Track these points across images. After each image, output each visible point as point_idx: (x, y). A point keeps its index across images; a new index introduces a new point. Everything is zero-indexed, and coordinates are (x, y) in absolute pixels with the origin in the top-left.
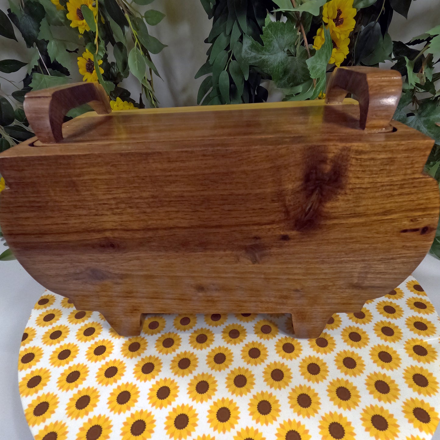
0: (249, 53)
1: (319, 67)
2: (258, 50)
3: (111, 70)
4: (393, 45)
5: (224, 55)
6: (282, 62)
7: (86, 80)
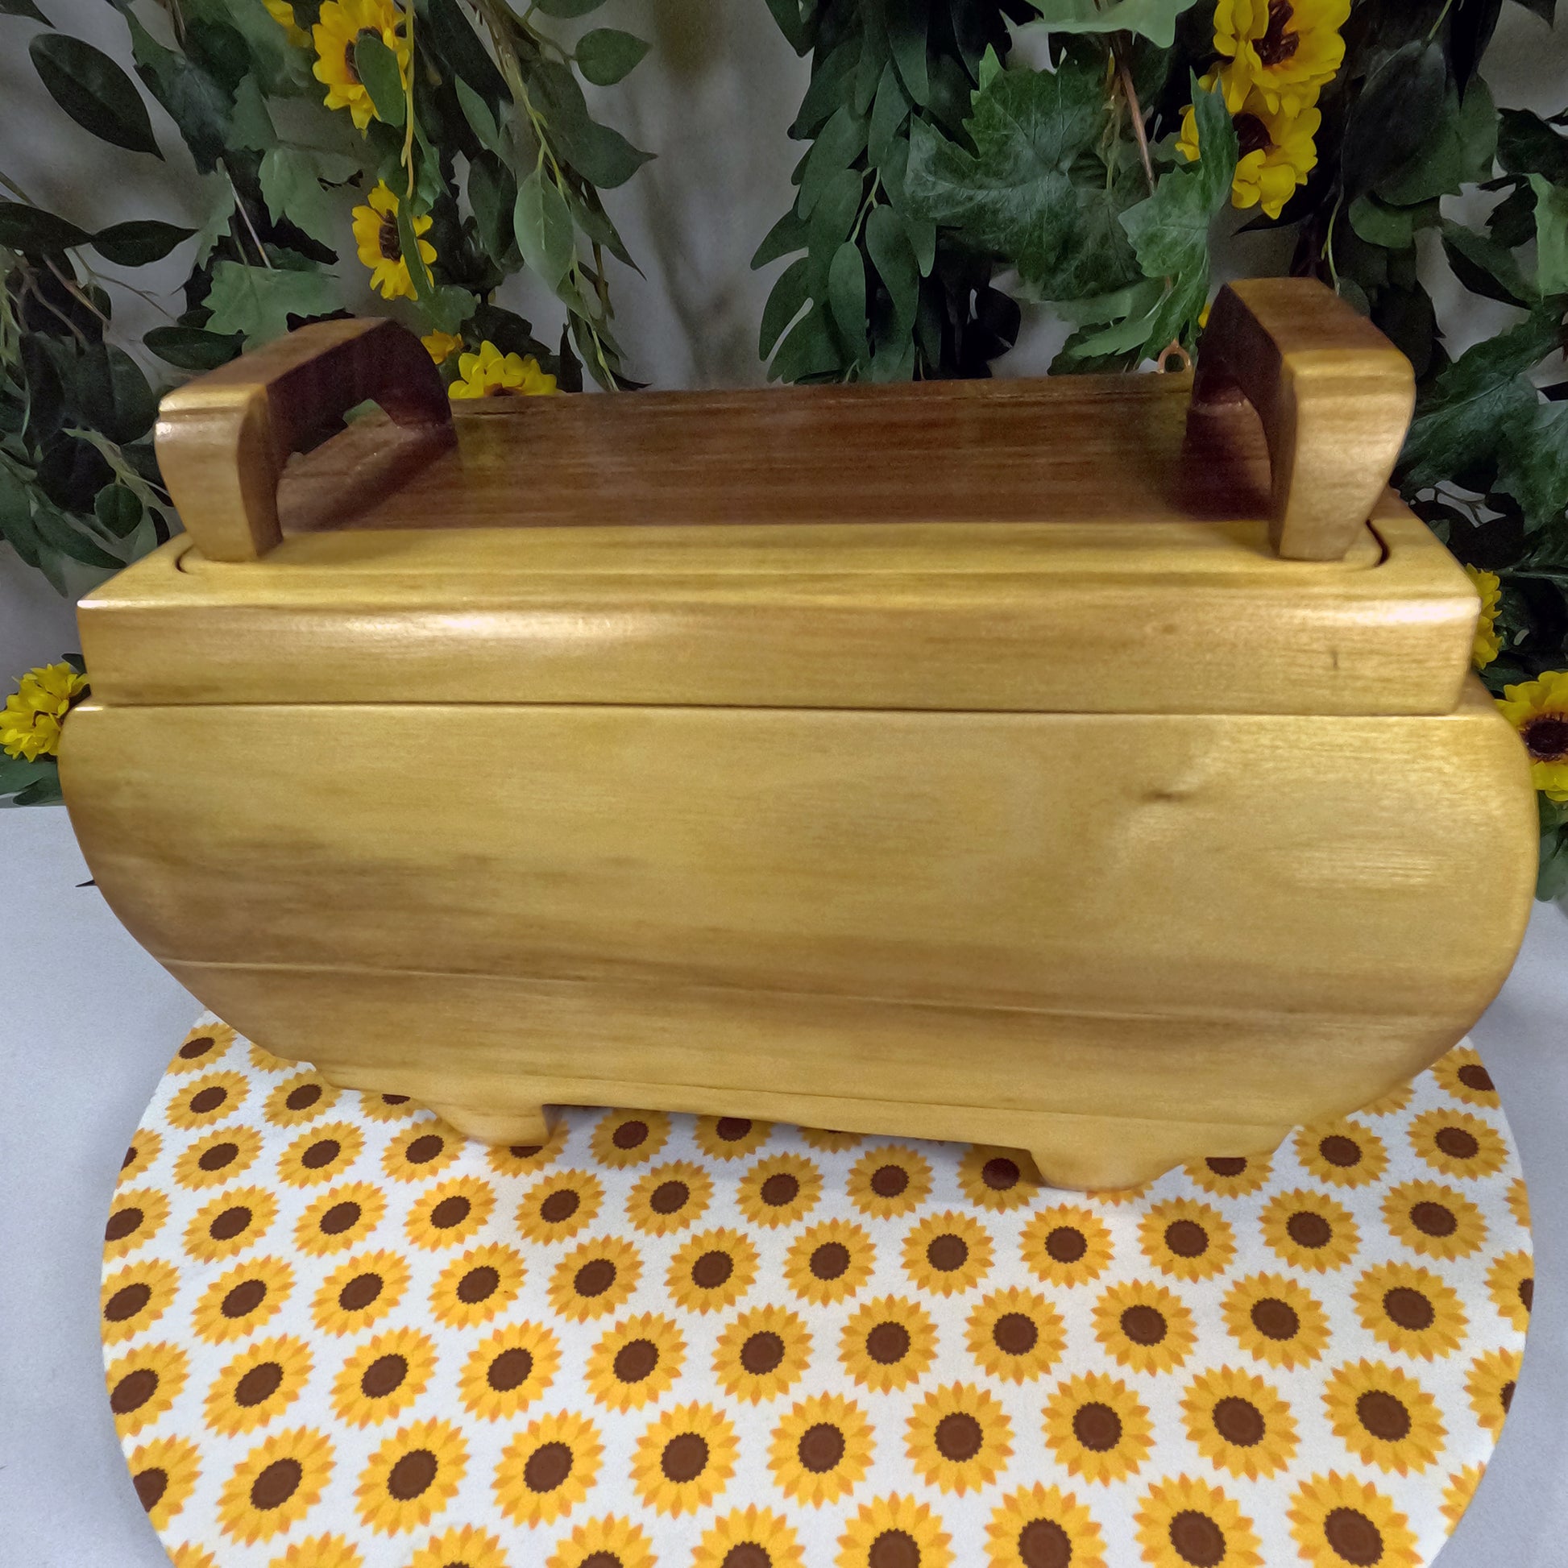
0: (930, 185)
1: (1175, 234)
2: (960, 174)
3: (466, 247)
4: (1502, 123)
5: (844, 188)
6: (1050, 209)
7: (381, 284)
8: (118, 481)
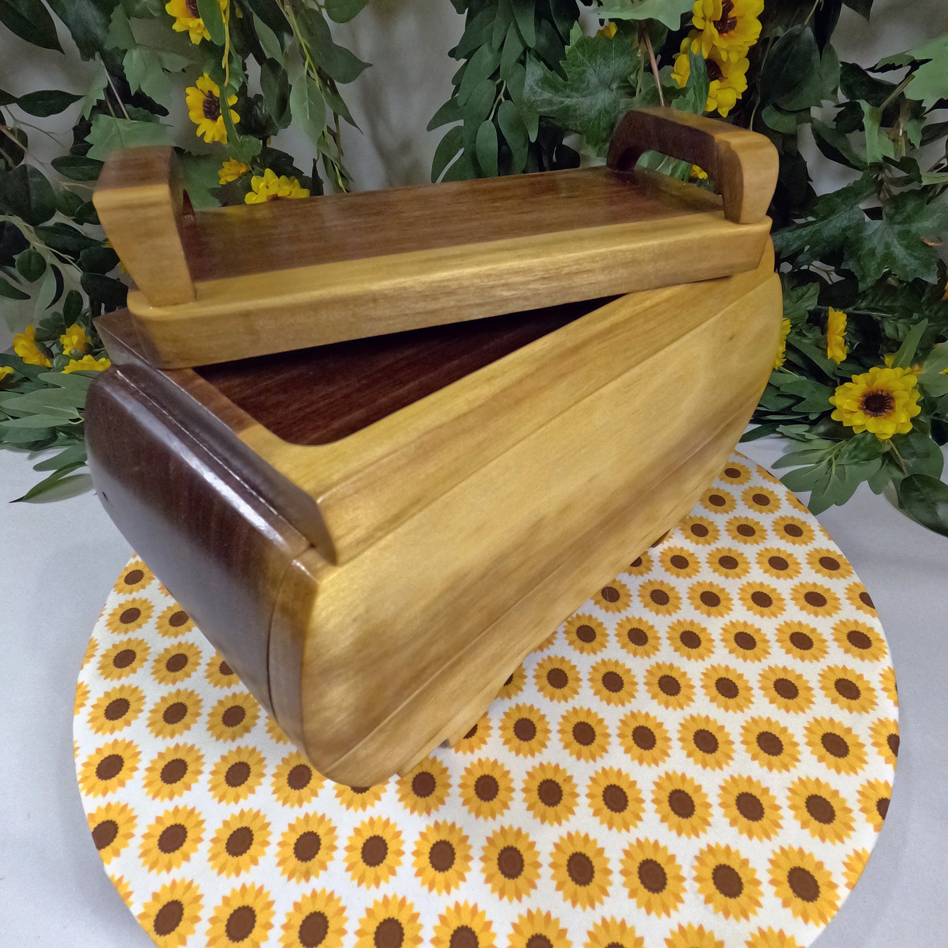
0: (538, 93)
2: (556, 89)
3: (254, 112)
4: (842, 69)
5: (487, 88)
6: (605, 110)
7: (204, 134)
8: (31, 247)
